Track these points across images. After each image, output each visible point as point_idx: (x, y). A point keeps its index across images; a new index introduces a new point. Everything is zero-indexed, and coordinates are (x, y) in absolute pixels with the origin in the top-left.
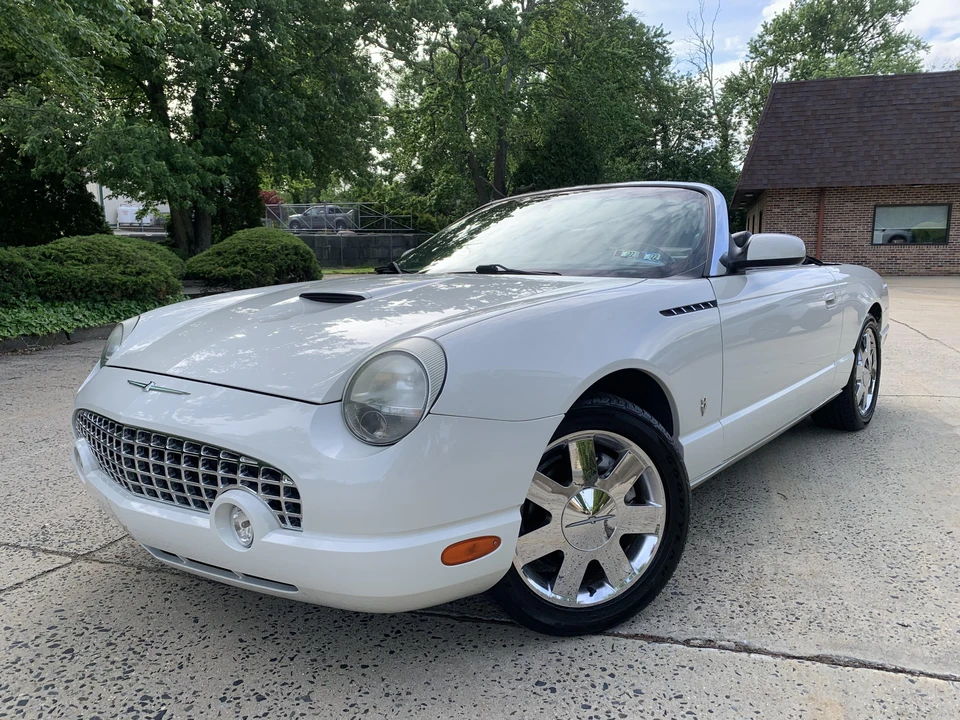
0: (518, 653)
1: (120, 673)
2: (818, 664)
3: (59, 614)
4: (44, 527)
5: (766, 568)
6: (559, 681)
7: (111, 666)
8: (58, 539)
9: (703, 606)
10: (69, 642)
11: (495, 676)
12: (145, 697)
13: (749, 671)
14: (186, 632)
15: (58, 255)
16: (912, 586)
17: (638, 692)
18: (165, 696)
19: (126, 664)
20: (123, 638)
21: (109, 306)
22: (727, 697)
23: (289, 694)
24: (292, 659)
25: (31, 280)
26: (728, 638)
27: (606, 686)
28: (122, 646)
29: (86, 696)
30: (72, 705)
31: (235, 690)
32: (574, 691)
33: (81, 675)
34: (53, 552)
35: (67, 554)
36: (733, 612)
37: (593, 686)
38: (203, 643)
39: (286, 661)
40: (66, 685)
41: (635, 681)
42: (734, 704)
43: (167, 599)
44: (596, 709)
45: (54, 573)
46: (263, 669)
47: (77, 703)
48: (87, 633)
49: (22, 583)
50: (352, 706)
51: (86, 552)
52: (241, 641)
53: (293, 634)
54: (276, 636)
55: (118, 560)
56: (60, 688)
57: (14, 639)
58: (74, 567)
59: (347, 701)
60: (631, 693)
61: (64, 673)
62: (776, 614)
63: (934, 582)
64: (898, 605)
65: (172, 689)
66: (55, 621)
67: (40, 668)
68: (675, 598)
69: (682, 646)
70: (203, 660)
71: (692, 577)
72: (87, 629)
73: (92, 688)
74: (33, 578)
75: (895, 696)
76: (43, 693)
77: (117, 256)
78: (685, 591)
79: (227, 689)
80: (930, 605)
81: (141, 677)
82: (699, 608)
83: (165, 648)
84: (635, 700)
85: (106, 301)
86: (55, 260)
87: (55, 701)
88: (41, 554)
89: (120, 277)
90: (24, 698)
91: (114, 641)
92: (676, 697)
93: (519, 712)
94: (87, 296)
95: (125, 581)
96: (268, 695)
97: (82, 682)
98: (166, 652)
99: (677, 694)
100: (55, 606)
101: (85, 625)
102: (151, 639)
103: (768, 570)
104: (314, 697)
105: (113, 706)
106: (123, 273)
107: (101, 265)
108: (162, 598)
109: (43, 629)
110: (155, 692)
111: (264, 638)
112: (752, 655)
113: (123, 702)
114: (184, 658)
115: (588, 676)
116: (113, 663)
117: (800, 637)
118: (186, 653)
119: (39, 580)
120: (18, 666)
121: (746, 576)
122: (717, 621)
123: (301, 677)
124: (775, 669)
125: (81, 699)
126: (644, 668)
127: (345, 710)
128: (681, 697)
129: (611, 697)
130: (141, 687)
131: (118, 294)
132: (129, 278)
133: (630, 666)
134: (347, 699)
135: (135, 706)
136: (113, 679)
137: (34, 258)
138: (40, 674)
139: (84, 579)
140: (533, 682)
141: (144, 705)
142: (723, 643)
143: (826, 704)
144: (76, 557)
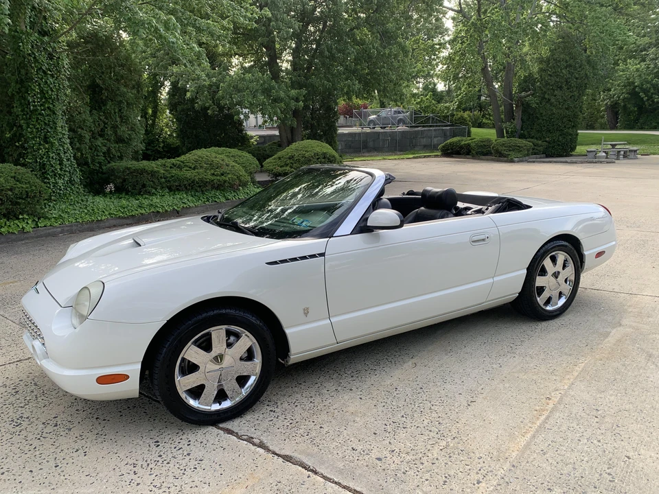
7: (23, 401)
10: (20, 388)
15: (180, 165)
19: (28, 401)
21: (203, 193)
23: (66, 426)
25: (163, 180)
31: (51, 420)
33: (11, 403)
39: (81, 412)
46: (70, 413)
48: (29, 385)
50: (81, 436)
57: (4, 383)
66: (25, 378)
77: (211, 164)
81: (28, 408)
85: (202, 191)
86: (178, 167)
89: (210, 177)
94: (192, 189)
96: (59, 425)
97: (9, 406)
104: (73, 429)
106: (213, 174)
107: (201, 170)
109: (18, 381)
116: (25, 400)
123: (78, 420)
127: (76, 437)
130: (24, 412)
131: (209, 187)
132: (215, 177)
134: (83, 433)
136: (19, 407)
137: (167, 167)
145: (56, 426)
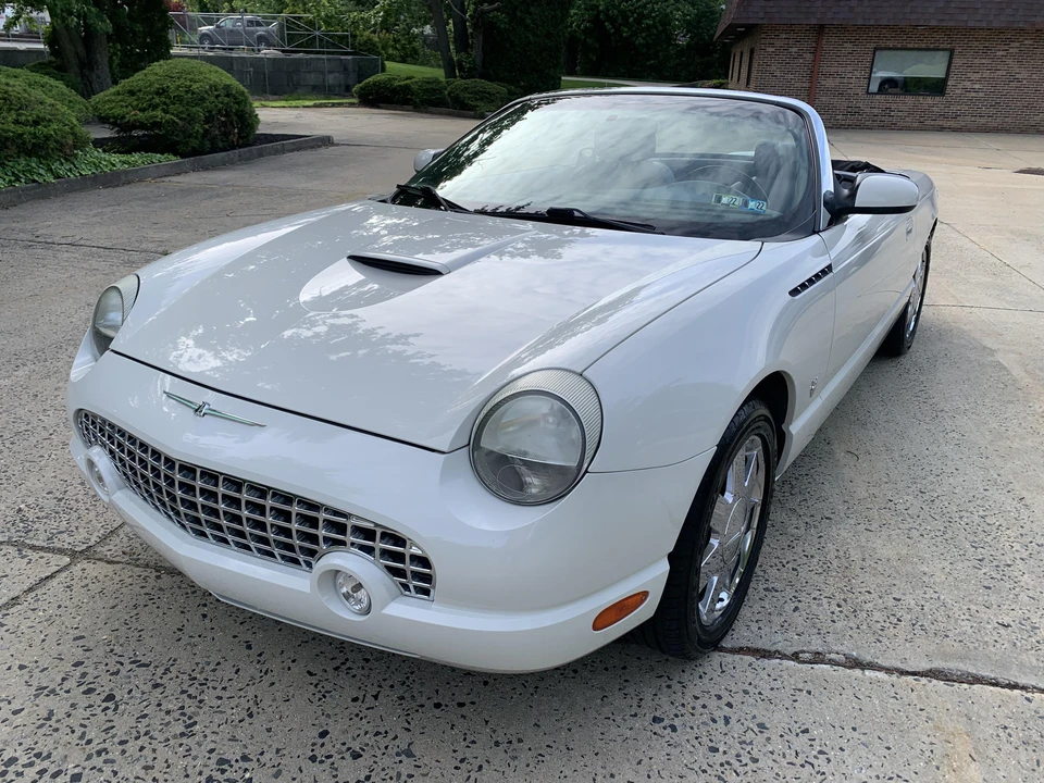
0: (624, 678)
1: (180, 728)
2: (935, 681)
3: (80, 643)
4: (20, 510)
5: (852, 552)
6: (676, 716)
7: (168, 718)
8: (42, 528)
9: (800, 605)
10: (105, 685)
11: (606, 711)
12: (222, 761)
13: (867, 693)
14: (242, 666)
16: (1001, 573)
17: (762, 726)
18: (245, 758)
19: (183, 714)
20: (169, 675)
22: (854, 729)
23: (386, 748)
24: (376, 697)
26: (836, 648)
27: (727, 720)
28: (172, 687)
29: (150, 763)
30: (138, 778)
31: (323, 745)
32: (695, 727)
33: (135, 734)
34: (42, 549)
35: (61, 551)
36: (833, 613)
37: (714, 721)
38: (268, 679)
39: (370, 701)
40: (121, 748)
41: (755, 712)
42: (863, 738)
43: (204, 616)
44: (725, 753)
45: (54, 582)
46: (347, 712)
47: (142, 773)
48: (123, 672)
49: (18, 597)
50: (462, 761)
51: (84, 547)
52: (310, 673)
53: (367, 660)
54: (348, 665)
55: (127, 558)
56: (115, 754)
57: (35, 684)
58: (76, 569)
59: (454, 755)
60: (756, 729)
61: (113, 731)
62: (877, 615)
63: (1020, 567)
64: (993, 598)
65: (250, 747)
66: (79, 654)
67: (82, 725)
68: (769, 595)
69: (793, 663)
70: (275, 704)
71: (780, 565)
72: (122, 664)
73: (154, 751)
74: (30, 590)
75: (1016, 720)
76: (98, 761)
78: (777, 585)
79: (314, 744)
80: (1023, 597)
81: (208, 732)
82: (796, 609)
83: (224, 689)
84: (761, 738)
87: (115, 773)
88: (30, 552)
89: (13, 127)
90: (76, 771)
91: (159, 681)
92: (803, 732)
93: (646, 760)
95: (146, 590)
96: (363, 750)
97: (139, 743)
98: (226, 694)
99: (803, 728)
100: (71, 631)
101: (118, 659)
102: (204, 675)
103: (855, 555)
104: (415, 750)
105: (187, 776)
106: (17, 122)
108: (199, 614)
109: (68, 667)
110: (232, 753)
111: (336, 669)
112: (867, 672)
113: (198, 769)
114: (251, 702)
115: (704, 706)
116: (168, 712)
117: (908, 645)
118: (251, 696)
119: (39, 592)
120: (52, 722)
121: (835, 563)
122: (819, 626)
123: (394, 723)
124: (893, 690)
125: (146, 768)
126: (760, 693)
127: (456, 768)
128: (806, 731)
129: (736, 736)
130: (212, 746)
131: (13, 150)
132: (25, 128)
133: (746, 692)
134: (455, 751)
135: (214, 773)
136: (175, 737)
138: (84, 733)
139: (95, 588)
140: (649, 718)
141: (223, 771)
142: (833, 656)
143: (953, 734)
144: (74, 555)
145: (356, 756)
